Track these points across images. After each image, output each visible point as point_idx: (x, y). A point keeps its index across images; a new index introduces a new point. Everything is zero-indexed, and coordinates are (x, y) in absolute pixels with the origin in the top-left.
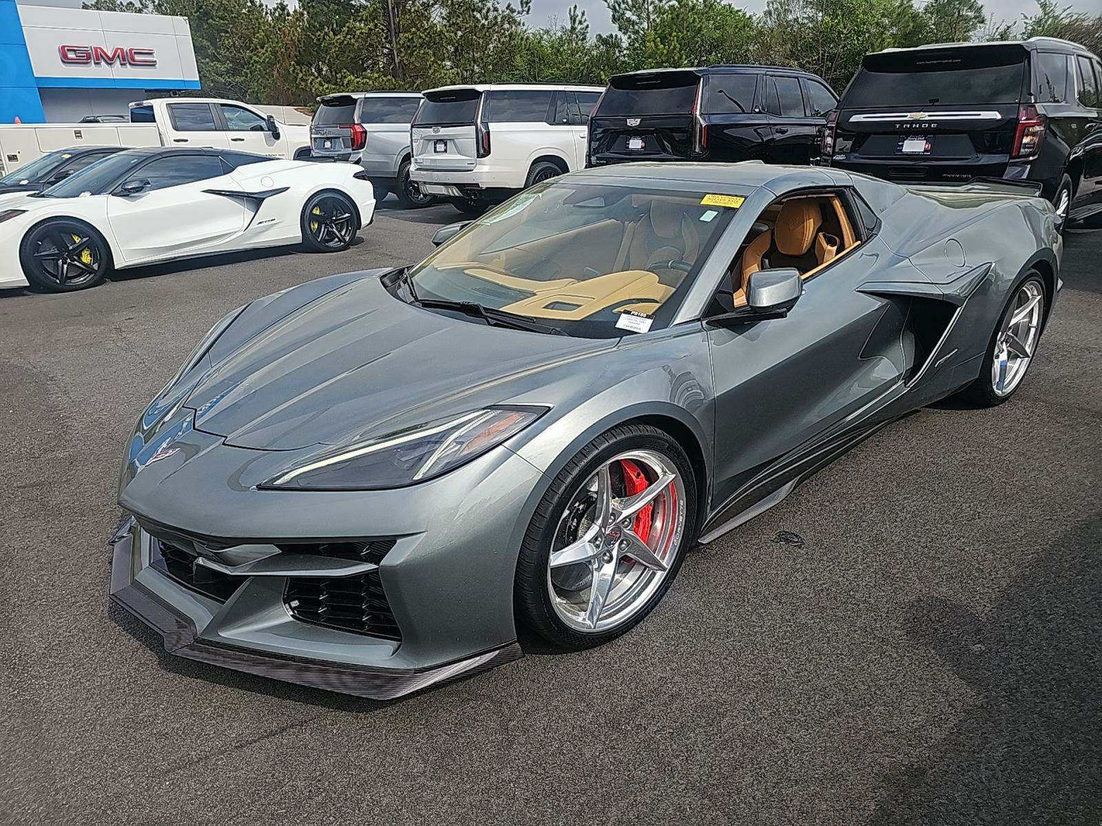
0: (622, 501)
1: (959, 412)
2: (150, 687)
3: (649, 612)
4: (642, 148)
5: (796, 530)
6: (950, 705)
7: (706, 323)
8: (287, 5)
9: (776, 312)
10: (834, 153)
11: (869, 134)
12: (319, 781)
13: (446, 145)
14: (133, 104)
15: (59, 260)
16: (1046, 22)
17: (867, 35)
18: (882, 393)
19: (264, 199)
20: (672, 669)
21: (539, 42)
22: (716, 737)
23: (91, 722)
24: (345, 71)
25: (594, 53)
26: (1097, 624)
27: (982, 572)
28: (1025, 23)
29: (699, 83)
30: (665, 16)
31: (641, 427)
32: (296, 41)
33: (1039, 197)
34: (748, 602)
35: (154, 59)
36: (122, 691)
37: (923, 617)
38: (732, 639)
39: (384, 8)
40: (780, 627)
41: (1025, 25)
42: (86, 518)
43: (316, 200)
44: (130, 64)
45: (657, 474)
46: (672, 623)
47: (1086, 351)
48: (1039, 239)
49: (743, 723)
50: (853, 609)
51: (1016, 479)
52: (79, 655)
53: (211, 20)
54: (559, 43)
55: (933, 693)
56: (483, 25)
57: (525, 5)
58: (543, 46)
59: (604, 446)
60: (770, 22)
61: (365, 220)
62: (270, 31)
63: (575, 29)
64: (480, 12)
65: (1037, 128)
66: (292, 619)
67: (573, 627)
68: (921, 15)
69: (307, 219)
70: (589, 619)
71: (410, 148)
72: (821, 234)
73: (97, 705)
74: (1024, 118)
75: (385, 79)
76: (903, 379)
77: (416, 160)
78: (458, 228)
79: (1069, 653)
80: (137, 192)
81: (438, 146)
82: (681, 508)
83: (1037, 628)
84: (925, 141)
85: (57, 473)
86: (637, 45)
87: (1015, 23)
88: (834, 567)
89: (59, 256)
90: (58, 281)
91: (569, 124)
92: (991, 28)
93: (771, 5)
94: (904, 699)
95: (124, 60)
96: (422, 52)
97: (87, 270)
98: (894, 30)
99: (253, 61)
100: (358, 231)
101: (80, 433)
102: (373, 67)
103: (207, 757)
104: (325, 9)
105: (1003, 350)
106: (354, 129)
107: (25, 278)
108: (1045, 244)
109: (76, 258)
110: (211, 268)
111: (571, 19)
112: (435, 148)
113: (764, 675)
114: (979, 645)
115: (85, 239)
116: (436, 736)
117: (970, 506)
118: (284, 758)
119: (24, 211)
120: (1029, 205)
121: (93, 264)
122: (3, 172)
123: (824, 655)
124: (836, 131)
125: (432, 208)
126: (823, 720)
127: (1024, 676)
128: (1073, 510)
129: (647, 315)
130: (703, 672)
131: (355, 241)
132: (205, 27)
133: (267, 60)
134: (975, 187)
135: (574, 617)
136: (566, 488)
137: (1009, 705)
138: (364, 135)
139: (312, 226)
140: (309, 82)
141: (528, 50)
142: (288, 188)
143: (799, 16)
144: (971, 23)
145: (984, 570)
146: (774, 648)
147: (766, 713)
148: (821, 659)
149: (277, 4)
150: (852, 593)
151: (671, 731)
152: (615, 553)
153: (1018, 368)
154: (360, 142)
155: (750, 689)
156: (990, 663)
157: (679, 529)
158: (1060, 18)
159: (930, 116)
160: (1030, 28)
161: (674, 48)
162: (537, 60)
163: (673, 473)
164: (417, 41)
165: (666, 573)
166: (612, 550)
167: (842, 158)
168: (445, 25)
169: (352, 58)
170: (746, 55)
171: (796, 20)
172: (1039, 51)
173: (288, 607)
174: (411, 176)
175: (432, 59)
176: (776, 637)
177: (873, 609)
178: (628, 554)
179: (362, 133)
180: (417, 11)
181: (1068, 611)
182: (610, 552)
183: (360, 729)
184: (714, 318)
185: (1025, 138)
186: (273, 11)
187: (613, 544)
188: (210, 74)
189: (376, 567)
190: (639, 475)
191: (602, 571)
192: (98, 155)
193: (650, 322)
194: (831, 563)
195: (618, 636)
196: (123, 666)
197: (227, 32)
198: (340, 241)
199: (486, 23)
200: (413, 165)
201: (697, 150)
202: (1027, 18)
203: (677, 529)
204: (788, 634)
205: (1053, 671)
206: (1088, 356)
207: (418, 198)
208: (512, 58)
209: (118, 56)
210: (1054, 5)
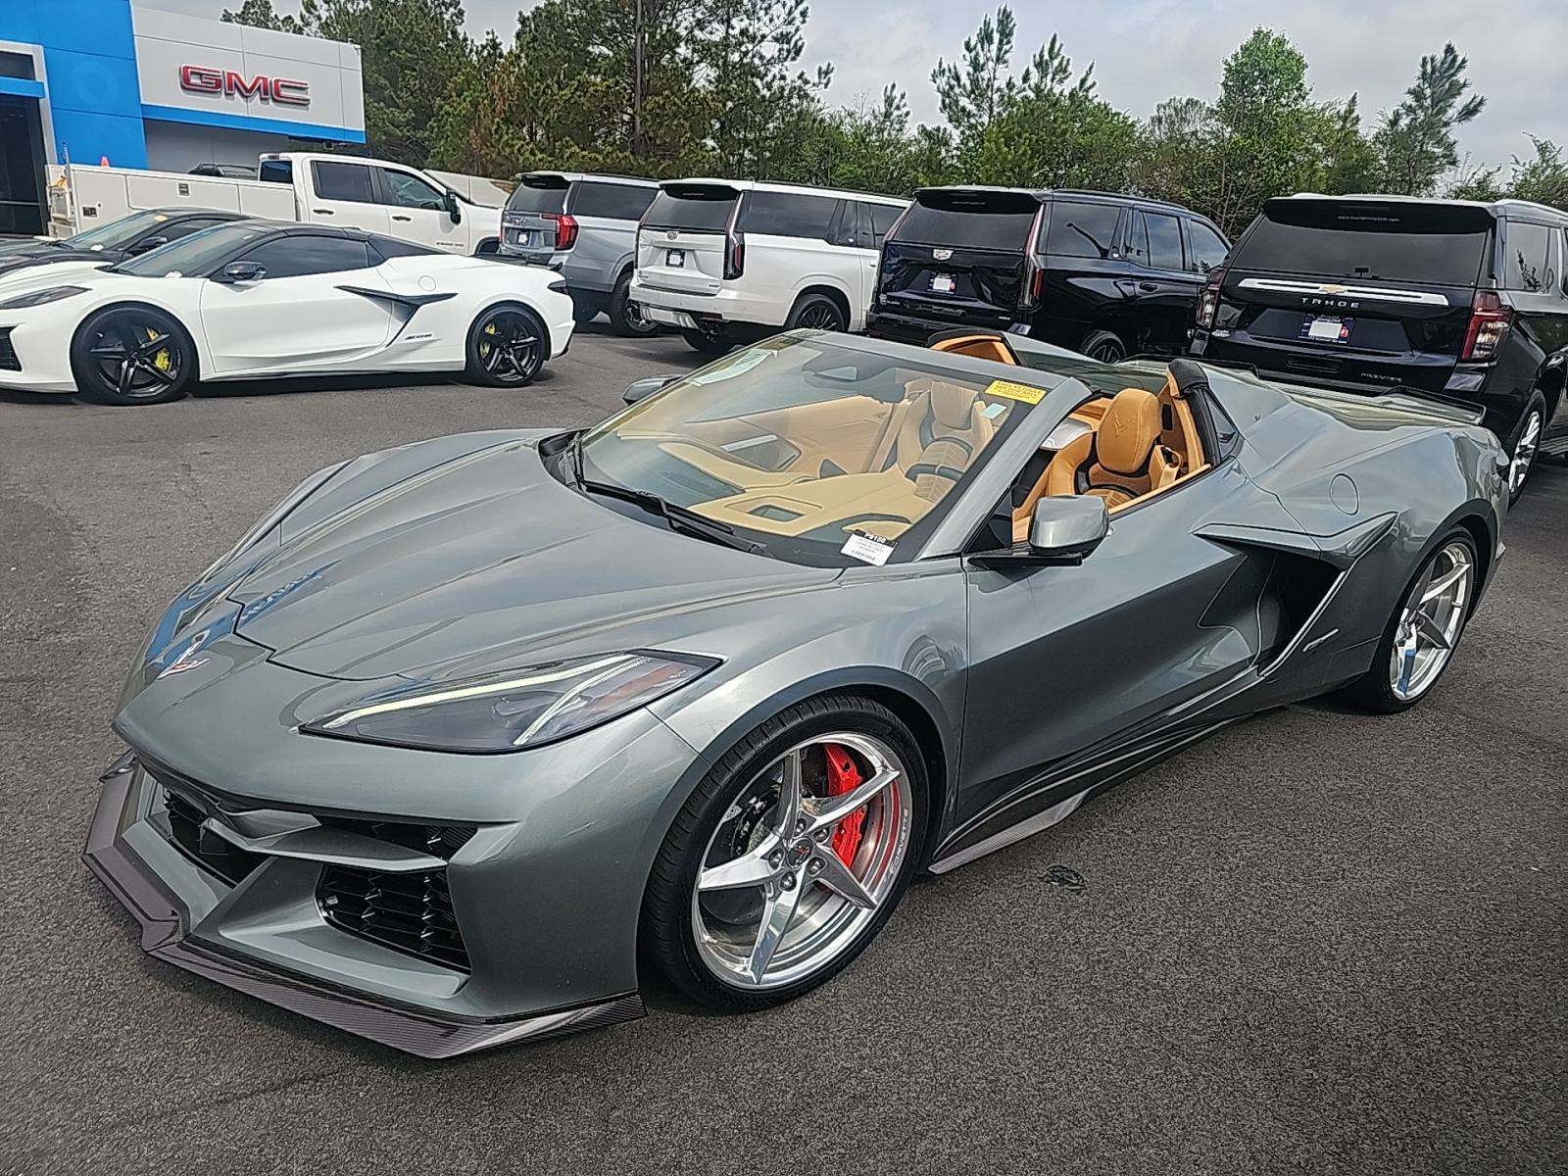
0: (819, 802)
1: (1342, 717)
2: (116, 998)
3: (842, 968)
4: (951, 290)
5: (1078, 867)
6: (1253, 1158)
7: (969, 561)
8: (500, 44)
9: (1069, 556)
10: (1214, 328)
11: (1264, 307)
12: (324, 1167)
13: (683, 256)
14: (266, 155)
15: (124, 361)
16: (1543, 172)
17: (1291, 164)
18: (1224, 682)
19: (419, 306)
20: (861, 1057)
21: (838, 127)
22: (906, 1167)
23: (23, 1038)
24: (568, 139)
25: (913, 149)
26: (1486, 1057)
27: (1334, 959)
28: (1513, 169)
29: (1038, 211)
30: (1015, 109)
31: (854, 701)
32: (506, 91)
33: (1479, 425)
34: (989, 968)
35: (308, 97)
36: (76, 997)
37: (1236, 1018)
38: (956, 1021)
39: (630, 61)
40: (1028, 1011)
41: (1513, 173)
42: (81, 736)
43: (492, 314)
44: (274, 100)
45: (874, 768)
46: (875, 987)
47: (1537, 646)
48: (1472, 486)
49: (948, 1151)
50: (1138, 994)
51: (1404, 825)
52: (28, 936)
53: (394, 52)
54: (866, 131)
55: (1232, 1137)
56: (764, 97)
57: (823, 75)
58: (842, 133)
59: (794, 723)
60: (1157, 132)
61: (556, 349)
62: (473, 75)
63: (891, 114)
64: (762, 79)
65: (1499, 325)
66: (325, 923)
67: (725, 978)
68: (1368, 144)
69: (475, 338)
70: (751, 969)
71: (634, 255)
72: (1158, 448)
73: (37, 1015)
74: (1479, 309)
75: (620, 155)
76: (1255, 664)
77: (640, 272)
78: (661, 384)
79: (1439, 1098)
80: (245, 279)
81: (672, 256)
82: (905, 820)
83: (1399, 1053)
84: (1341, 325)
85: (57, 665)
86: (971, 144)
87: (1499, 169)
88: (1122, 929)
89: (124, 356)
90: (118, 389)
91: (857, 246)
92: (1465, 172)
93: (1162, 110)
94: (1188, 1140)
95: (266, 93)
96: (675, 122)
97: (159, 378)
98: (1330, 162)
99: (443, 112)
100: (545, 362)
101: (101, 610)
102: (606, 137)
103: (174, 1111)
104: (551, 53)
105: (1411, 635)
106: (561, 221)
107: (73, 380)
108: (1480, 493)
109: (148, 360)
110: (334, 393)
111: (886, 101)
112: (668, 259)
113: (992, 1081)
114: (1311, 1071)
115: (164, 336)
116: (504, 1120)
117: (1332, 859)
118: (282, 1126)
119: (86, 290)
120: (1463, 435)
121: (171, 370)
122: (74, 229)
123: (1084, 1060)
124: (1219, 297)
125: (656, 339)
126: (1065, 1160)
127: (1368, 1125)
128: (1480, 882)
129: (887, 541)
130: (905, 1067)
131: (539, 377)
132: (386, 60)
133: (464, 112)
134: (1394, 400)
135: (728, 964)
136: (733, 777)
137: (1339, 1167)
138: (573, 231)
139: (481, 349)
140: (517, 147)
141: (822, 136)
142: (454, 295)
143: (1198, 128)
144: (1438, 163)
145: (1337, 957)
146: (1014, 1042)
147: (985, 1139)
148: (1078, 1066)
149: (487, 40)
150: (1140, 970)
151: (843, 1151)
152: (800, 877)
153: (1432, 662)
154: (567, 239)
155: (968, 1100)
156: (1321, 1100)
157: (900, 850)
158: (1564, 168)
159: (1349, 291)
160: (1521, 178)
161: (1024, 154)
162: (832, 150)
163: (896, 770)
164: (670, 109)
165: (874, 912)
166: (797, 872)
167: (1224, 336)
168: (711, 92)
169: (578, 123)
170: (1121, 174)
171: (1194, 133)
172: (1509, 219)
173: (321, 904)
174: (631, 293)
175: (688, 135)
176: (1020, 1026)
177: (1165, 997)
178: (822, 880)
179: (571, 227)
180: (675, 69)
181: (1448, 1034)
182: (792, 874)
183: (398, 1095)
184: (979, 555)
185: (1480, 335)
186: (480, 48)
187: (799, 864)
188: (384, 123)
189: (444, 863)
190: (847, 766)
191: (779, 900)
192: (206, 221)
193: (889, 550)
194: (1118, 922)
195: (792, 999)
196: (86, 961)
197: (414, 70)
198: (518, 373)
199: (768, 94)
200: (635, 279)
201: (1026, 302)
202: (1517, 162)
203: (896, 851)
204: (1038, 1022)
205: (1411, 1122)
206: (1539, 655)
207: (638, 323)
208: (798, 145)
209: (259, 88)
210: (1557, 149)
